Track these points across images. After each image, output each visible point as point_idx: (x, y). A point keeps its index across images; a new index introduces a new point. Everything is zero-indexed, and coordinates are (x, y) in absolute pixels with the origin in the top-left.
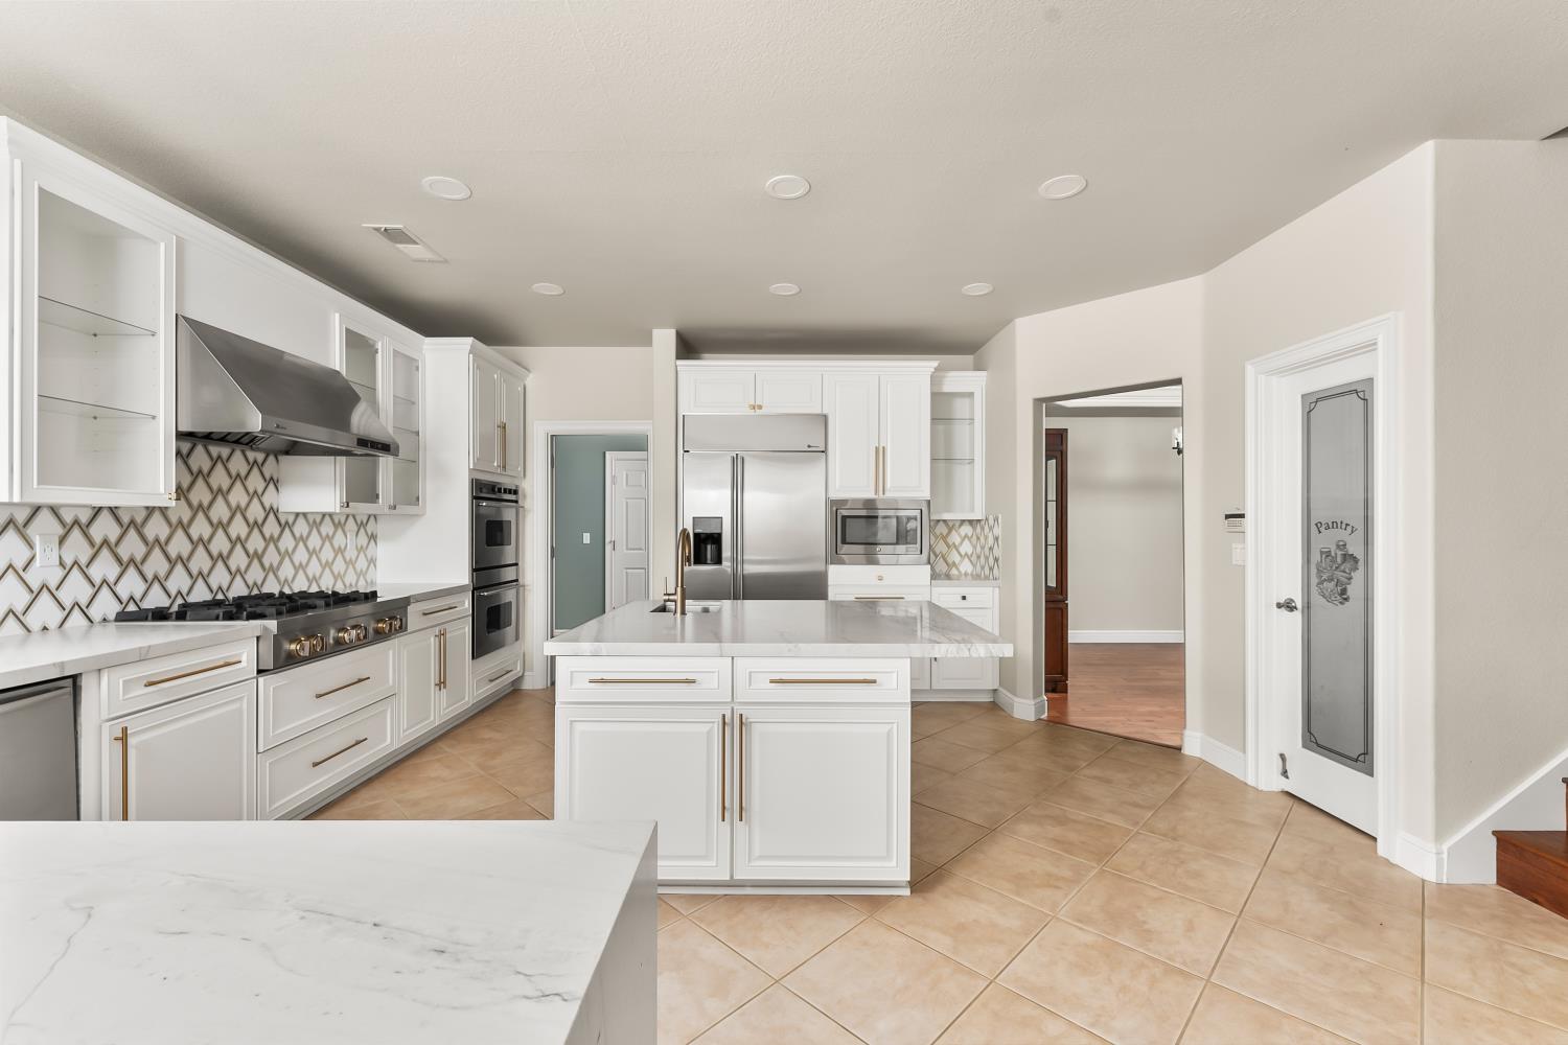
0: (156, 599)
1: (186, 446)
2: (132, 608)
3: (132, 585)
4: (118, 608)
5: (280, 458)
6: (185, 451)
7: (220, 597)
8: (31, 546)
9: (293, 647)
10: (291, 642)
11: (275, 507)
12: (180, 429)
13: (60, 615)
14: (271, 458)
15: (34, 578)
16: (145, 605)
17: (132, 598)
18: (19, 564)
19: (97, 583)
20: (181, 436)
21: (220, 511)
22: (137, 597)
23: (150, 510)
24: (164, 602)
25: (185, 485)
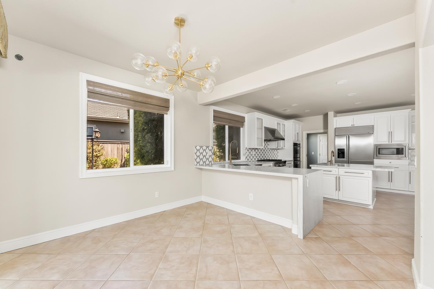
5: (269, 141)
11: (268, 148)
12: (264, 139)
13: (254, 160)
15: (253, 156)
18: (252, 154)
19: (256, 157)
23: (259, 149)
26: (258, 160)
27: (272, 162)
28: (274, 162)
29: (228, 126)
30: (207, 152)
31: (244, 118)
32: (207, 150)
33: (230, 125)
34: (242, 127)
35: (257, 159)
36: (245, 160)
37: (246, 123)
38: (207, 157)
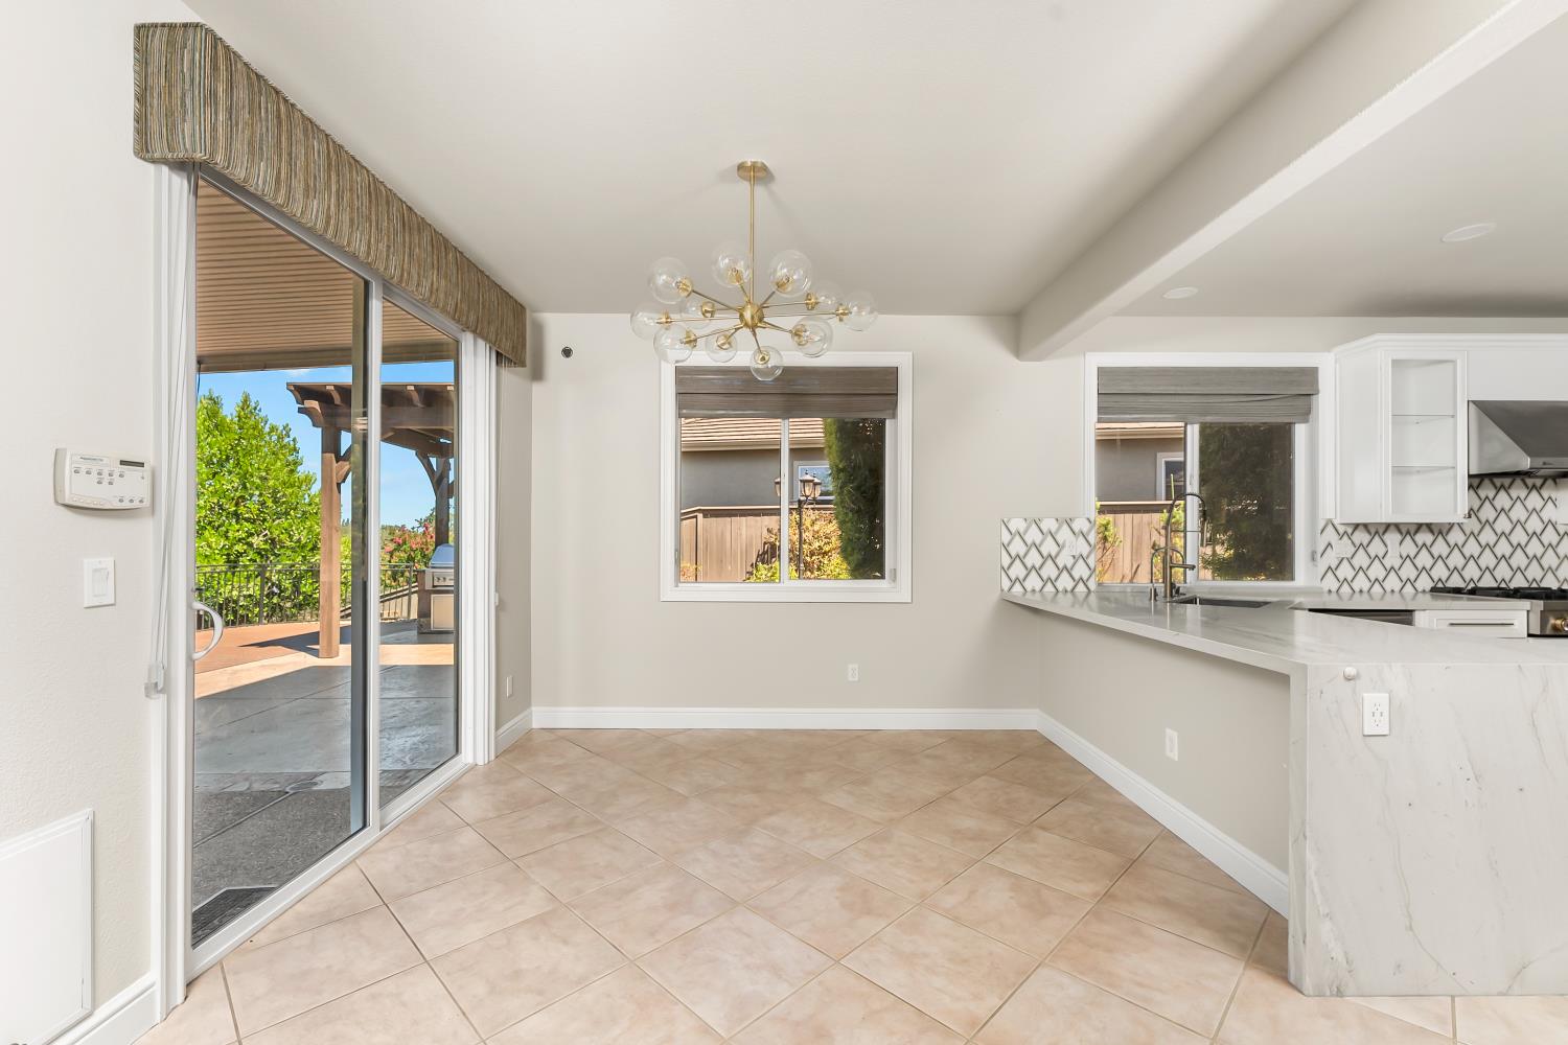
0: (1456, 582)
1: (1476, 482)
2: (1440, 585)
3: (1440, 572)
4: (1432, 585)
5: (1558, 480)
6: (1475, 485)
7: (1503, 585)
8: (1386, 546)
9: (1559, 622)
10: (1558, 619)
11: (1553, 521)
12: (1471, 473)
13: (1401, 585)
14: (1550, 482)
15: (1388, 563)
16: (1448, 585)
17: (1440, 579)
18: (1381, 555)
19: (1420, 569)
20: (1470, 476)
21: (1503, 524)
22: (1444, 579)
23: (1451, 526)
24: (1461, 585)
25: (1476, 508)
26: (1434, 590)
27: (1526, 604)
28: (1540, 604)
29: (1196, 427)
30: (1060, 542)
31: (1309, 375)
32: (1064, 534)
33: (1209, 419)
34: (1306, 421)
35: (1425, 583)
36: (1317, 583)
37: (1326, 403)
38: (1065, 559)
